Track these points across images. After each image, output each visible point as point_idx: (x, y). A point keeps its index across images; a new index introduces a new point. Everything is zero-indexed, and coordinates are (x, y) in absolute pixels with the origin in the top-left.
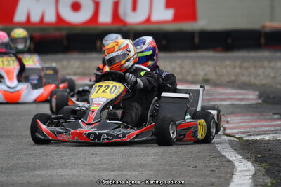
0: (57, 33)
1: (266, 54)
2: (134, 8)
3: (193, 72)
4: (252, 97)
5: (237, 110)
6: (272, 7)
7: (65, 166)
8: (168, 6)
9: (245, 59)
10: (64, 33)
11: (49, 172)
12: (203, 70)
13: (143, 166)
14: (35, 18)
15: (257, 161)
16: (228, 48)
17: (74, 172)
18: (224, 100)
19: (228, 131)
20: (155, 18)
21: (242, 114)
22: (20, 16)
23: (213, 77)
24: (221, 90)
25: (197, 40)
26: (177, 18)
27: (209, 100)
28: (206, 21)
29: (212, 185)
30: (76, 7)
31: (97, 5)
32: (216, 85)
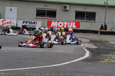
1: (91, 34)
4: (88, 41)
5: (86, 43)
6: (92, 26)
7: (59, 50)
9: (87, 35)
11: (57, 51)
12: (80, 36)
13: (72, 51)
14: (54, 26)
15: (90, 51)
16: (84, 33)
17: (61, 51)
19: (85, 46)
20: (73, 27)
21: (87, 43)
22: (52, 26)
23: (82, 37)
24: (83, 39)
25: (80, 31)
26: (76, 27)
28: (81, 28)
30: (61, 25)
31: (64, 24)
32: (82, 38)
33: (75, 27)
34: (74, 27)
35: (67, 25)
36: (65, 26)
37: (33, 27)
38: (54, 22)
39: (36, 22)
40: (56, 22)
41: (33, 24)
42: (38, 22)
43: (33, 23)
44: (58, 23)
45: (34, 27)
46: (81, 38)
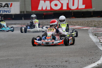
0: (51, 13)
2: (73, 5)
3: (91, 23)
8: (83, 4)
10: (53, 13)
12: (94, 23)
18: (100, 32)
19: (101, 41)
20: (79, 8)
22: (40, 8)
23: (97, 25)
24: (99, 29)
25: (92, 14)
26: (86, 8)
27: (96, 32)
29: (96, 58)
30: (56, 5)
31: (62, 4)
33: (84, 6)
34: (82, 6)
35: (68, 4)
36: (65, 8)
37: (5, 13)
38: (43, 1)
39: (10, 3)
40: (48, 2)
41: (5, 8)
42: (13, 3)
43: (4, 6)
44: (50, 3)
45: (8, 13)
46: (95, 26)
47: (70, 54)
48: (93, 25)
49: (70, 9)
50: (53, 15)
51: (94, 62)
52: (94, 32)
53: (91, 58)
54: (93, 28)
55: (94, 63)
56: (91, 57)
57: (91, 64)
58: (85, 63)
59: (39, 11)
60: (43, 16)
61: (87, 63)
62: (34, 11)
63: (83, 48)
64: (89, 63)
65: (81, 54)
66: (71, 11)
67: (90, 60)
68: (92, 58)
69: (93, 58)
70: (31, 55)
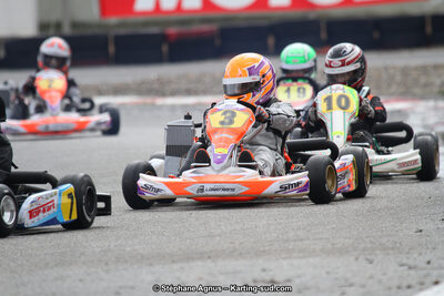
0: (205, 28)
3: (423, 80)
10: (213, 27)
14: (169, 5)
25: (429, 30)
47: (307, 242)
48: (436, 89)
49: (313, 6)
50: (218, 42)
51: (436, 283)
52: (437, 124)
53: (420, 261)
54: (431, 103)
55: (436, 288)
56: (420, 254)
57: (421, 290)
58: (390, 288)
59: (141, 19)
60: (165, 48)
61: (399, 288)
62: (113, 20)
63: (379, 211)
64: (409, 287)
65: (367, 240)
66: (312, 15)
67: (412, 272)
68: (427, 259)
69: (429, 263)
70: (97, 250)
